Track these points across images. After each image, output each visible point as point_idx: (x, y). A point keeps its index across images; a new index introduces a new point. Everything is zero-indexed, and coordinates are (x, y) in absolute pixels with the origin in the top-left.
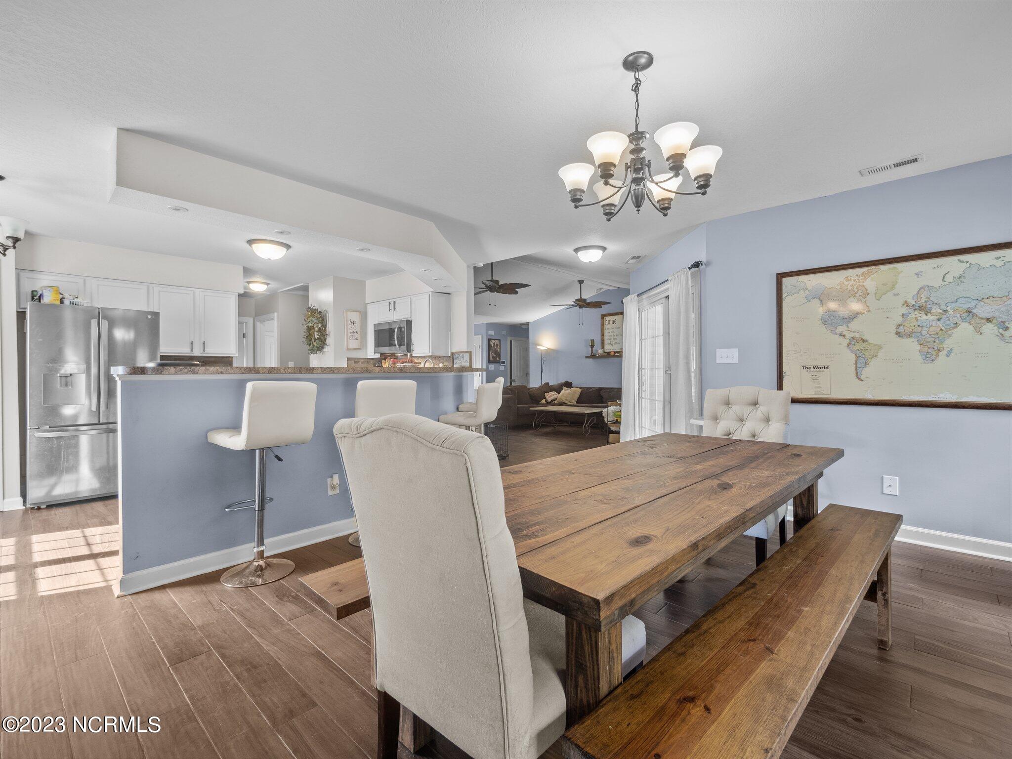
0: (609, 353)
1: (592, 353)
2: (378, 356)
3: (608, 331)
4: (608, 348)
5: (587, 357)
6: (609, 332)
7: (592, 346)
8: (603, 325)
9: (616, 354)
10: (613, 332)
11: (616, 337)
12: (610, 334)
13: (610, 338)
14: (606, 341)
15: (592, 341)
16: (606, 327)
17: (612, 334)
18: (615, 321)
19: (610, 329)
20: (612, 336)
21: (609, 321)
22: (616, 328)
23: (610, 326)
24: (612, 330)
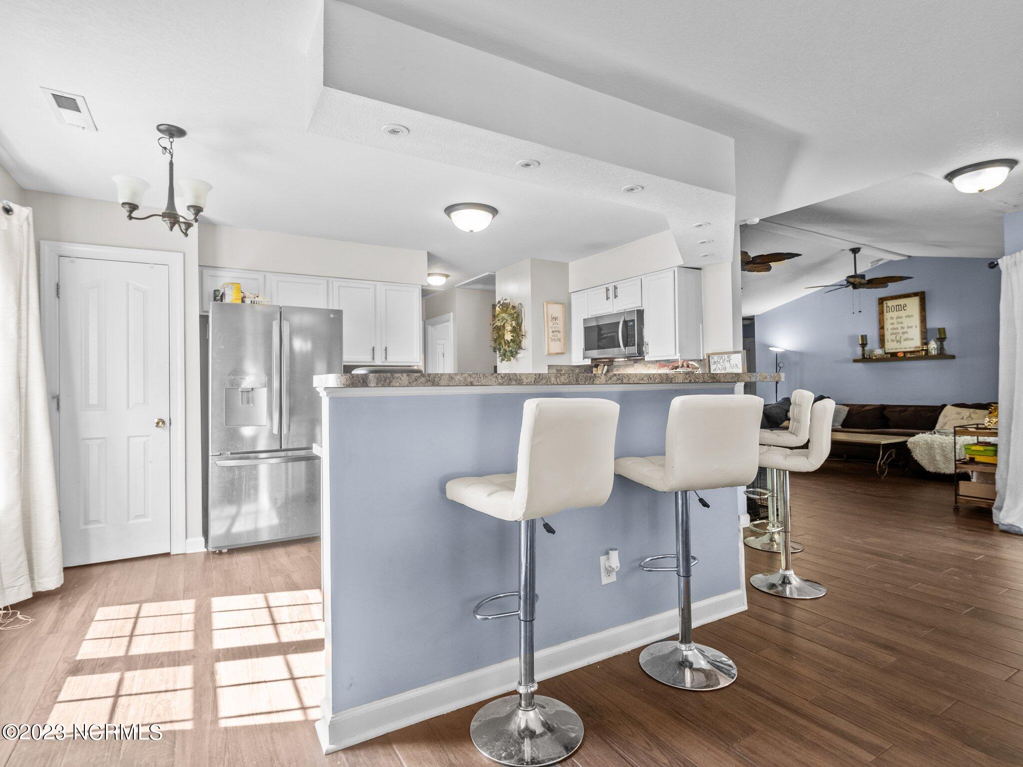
0: (894, 355)
1: (863, 355)
2: (588, 362)
3: (892, 321)
4: (891, 347)
5: (855, 361)
6: (893, 324)
7: (864, 345)
8: (881, 313)
9: (909, 355)
10: (902, 323)
11: (905, 330)
12: (895, 326)
13: (894, 331)
14: (888, 336)
15: (864, 338)
16: (888, 316)
17: (899, 326)
18: (905, 305)
19: (895, 318)
20: (899, 328)
21: (893, 307)
22: (906, 317)
23: (895, 314)
24: (900, 320)
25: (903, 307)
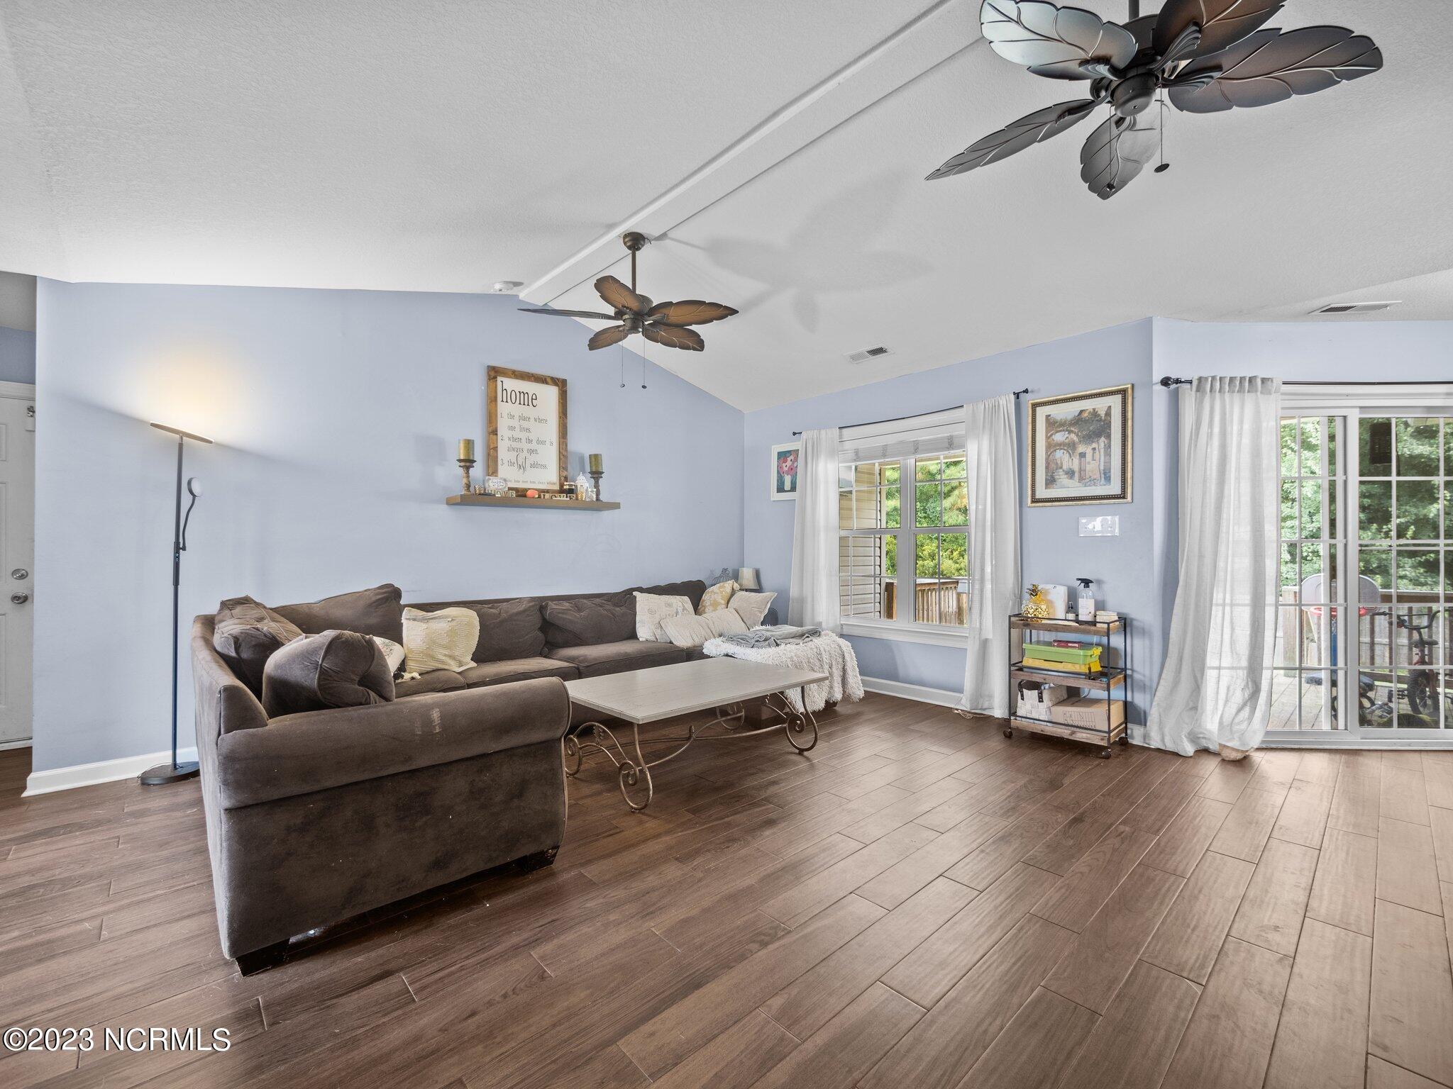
0: (522, 493)
1: (468, 486)
3: (511, 422)
4: (511, 476)
5: (456, 501)
6: (512, 428)
7: (468, 463)
8: (492, 400)
9: (544, 497)
10: (528, 430)
11: (534, 446)
12: (517, 434)
13: (515, 445)
14: (503, 454)
15: (466, 446)
16: (504, 408)
17: (523, 435)
18: (534, 397)
19: (517, 418)
20: (524, 440)
21: (513, 392)
22: (535, 420)
23: (517, 409)
24: (525, 424)
25: (530, 400)
